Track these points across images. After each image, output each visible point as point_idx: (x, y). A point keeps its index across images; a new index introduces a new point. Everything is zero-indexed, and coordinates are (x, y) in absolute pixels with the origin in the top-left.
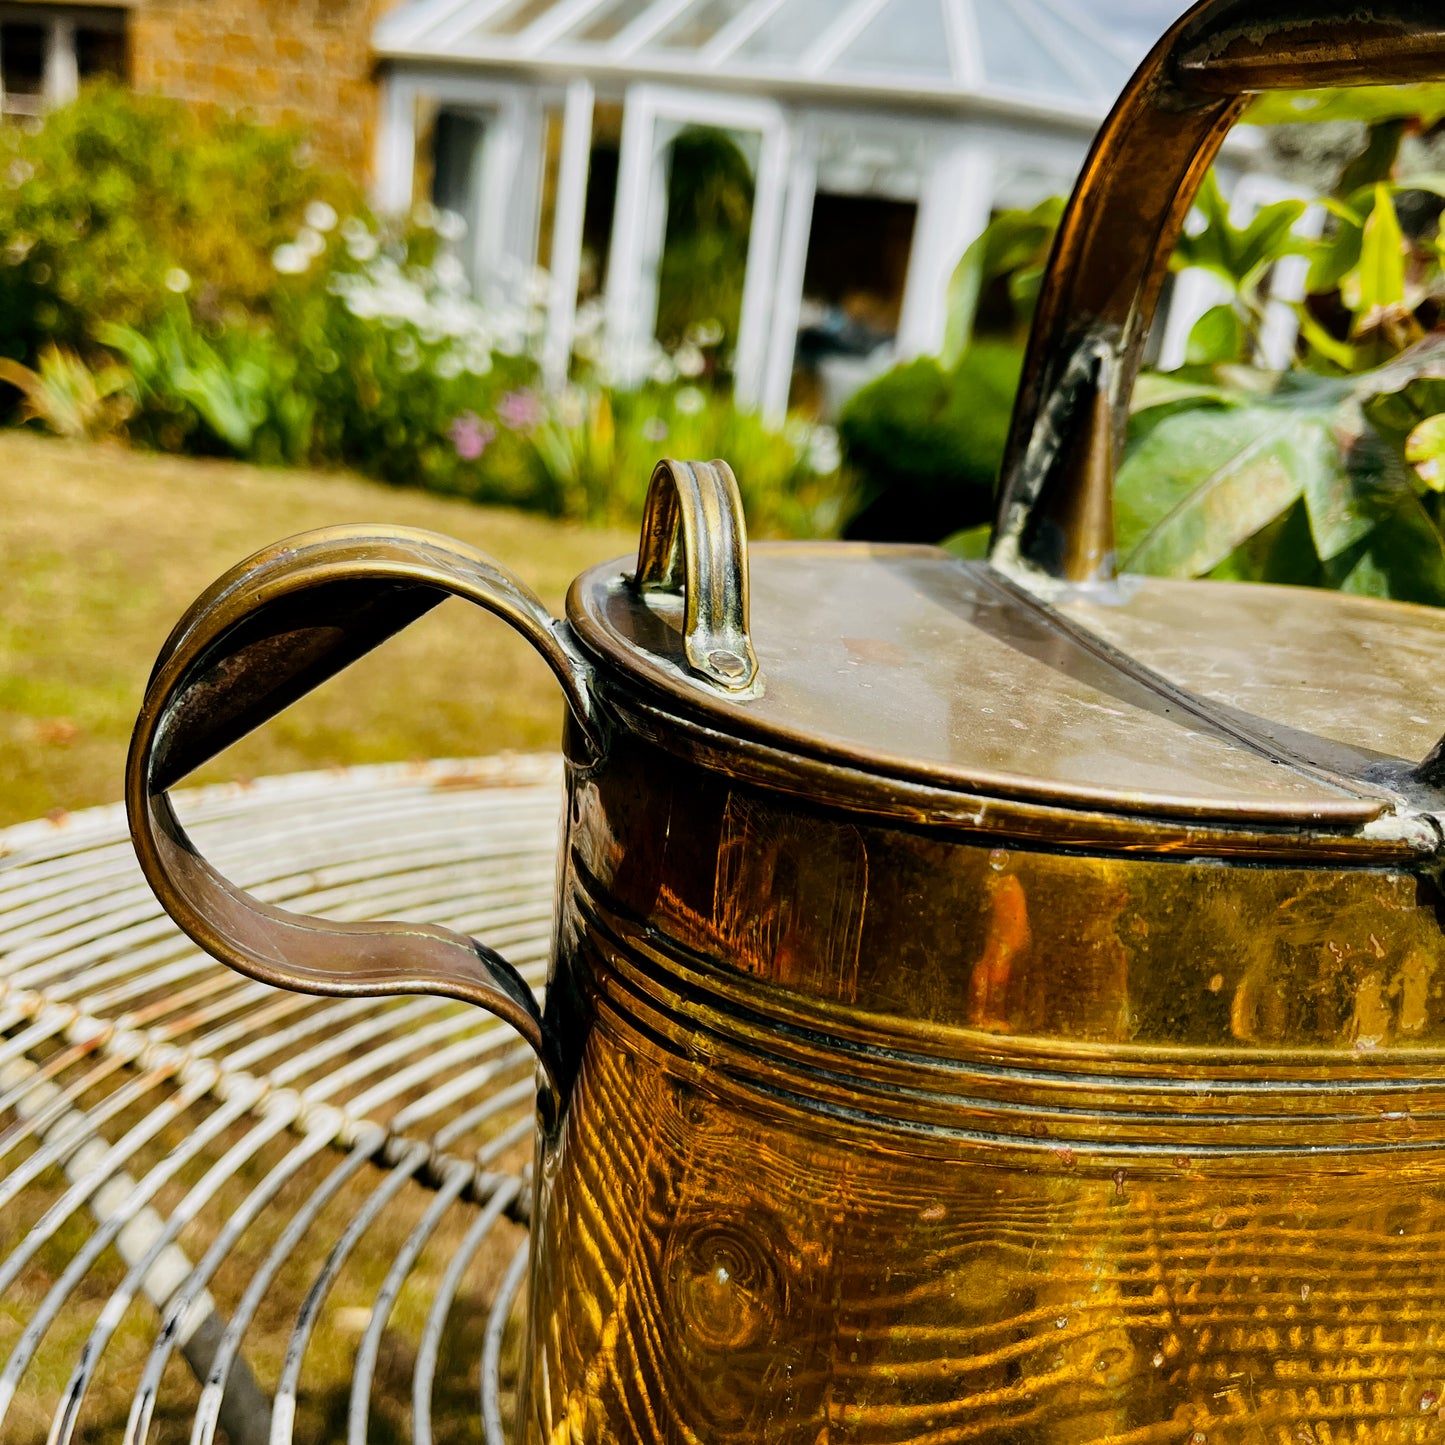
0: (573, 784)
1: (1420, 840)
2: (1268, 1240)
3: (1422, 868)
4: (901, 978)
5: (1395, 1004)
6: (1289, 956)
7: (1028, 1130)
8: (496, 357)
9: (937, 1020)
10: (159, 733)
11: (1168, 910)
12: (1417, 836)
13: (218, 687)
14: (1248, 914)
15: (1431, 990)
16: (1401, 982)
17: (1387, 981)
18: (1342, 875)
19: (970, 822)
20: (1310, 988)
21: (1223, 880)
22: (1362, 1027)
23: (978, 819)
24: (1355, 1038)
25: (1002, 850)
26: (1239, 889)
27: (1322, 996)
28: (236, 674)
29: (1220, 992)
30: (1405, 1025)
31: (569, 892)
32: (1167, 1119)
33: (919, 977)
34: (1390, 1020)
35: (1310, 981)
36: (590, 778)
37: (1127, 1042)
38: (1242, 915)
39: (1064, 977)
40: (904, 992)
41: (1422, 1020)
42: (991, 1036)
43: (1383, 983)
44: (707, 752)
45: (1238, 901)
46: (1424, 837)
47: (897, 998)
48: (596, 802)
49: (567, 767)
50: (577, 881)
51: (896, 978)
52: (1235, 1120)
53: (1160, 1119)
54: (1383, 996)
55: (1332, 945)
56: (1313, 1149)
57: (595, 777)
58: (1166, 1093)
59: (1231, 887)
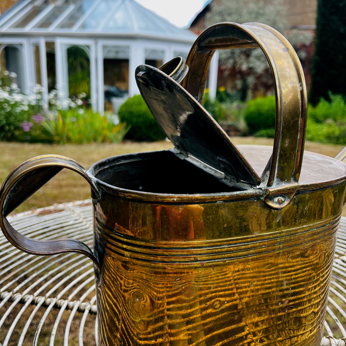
0: (94, 204)
1: (259, 193)
2: (244, 274)
3: (261, 198)
4: (165, 233)
5: (260, 225)
6: (239, 218)
7: (194, 260)
8: (29, 106)
9: (173, 241)
10: (4, 204)
11: (214, 212)
12: (258, 192)
13: (16, 193)
14: (229, 211)
15: (266, 221)
16: (261, 220)
17: (258, 221)
18: (246, 201)
19: (174, 200)
20: (244, 224)
21: (223, 205)
22: (255, 230)
23: (175, 200)
24: (254, 232)
25: (181, 205)
26: (227, 207)
27: (246, 225)
28: (20, 190)
29: (226, 227)
30: (262, 229)
31: (96, 226)
32: (220, 254)
33: (169, 232)
34: (260, 228)
35: (243, 222)
36: (98, 202)
37: (210, 239)
38: (228, 211)
39: (196, 228)
40: (166, 236)
41: (266, 227)
42: (184, 242)
43: (257, 221)
44: (121, 194)
45: (227, 209)
46: (260, 192)
47: (165, 237)
48: (100, 207)
49: (92, 200)
50: (98, 224)
51: (164, 233)
52: (233, 252)
53: (219, 254)
54: (258, 224)
55: (246, 215)
56: (249, 256)
57: (99, 201)
58: (219, 248)
59: (225, 206)
